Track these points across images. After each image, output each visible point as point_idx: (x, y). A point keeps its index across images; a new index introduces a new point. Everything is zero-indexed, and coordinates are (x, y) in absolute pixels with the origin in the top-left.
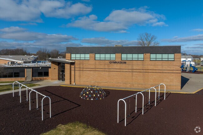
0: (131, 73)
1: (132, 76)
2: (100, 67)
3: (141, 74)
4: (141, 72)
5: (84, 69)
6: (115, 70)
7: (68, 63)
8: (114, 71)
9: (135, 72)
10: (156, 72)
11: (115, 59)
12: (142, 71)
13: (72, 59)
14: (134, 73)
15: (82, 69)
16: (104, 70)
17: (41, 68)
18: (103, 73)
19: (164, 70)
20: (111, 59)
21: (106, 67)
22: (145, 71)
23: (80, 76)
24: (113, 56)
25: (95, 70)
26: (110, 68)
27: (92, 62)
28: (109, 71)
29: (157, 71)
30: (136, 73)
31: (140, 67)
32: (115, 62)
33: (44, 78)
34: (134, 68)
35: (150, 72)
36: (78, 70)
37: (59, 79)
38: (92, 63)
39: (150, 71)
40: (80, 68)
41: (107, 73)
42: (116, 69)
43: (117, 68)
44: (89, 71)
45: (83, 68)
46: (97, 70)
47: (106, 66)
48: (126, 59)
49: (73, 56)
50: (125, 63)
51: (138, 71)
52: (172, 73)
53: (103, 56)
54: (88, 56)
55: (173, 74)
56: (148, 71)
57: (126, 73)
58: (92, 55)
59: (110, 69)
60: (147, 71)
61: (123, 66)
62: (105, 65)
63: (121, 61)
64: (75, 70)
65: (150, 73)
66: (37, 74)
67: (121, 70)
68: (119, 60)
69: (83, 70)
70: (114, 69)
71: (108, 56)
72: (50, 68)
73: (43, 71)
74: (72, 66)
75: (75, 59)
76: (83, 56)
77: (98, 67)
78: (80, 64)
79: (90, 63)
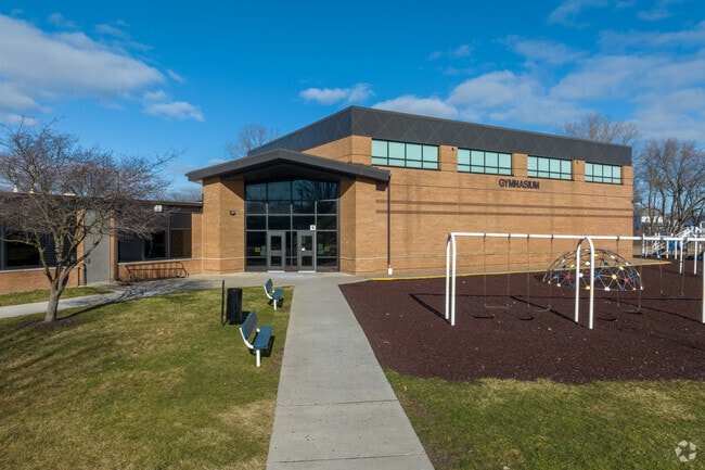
0: (548, 219)
4: (568, 215)
5: (424, 208)
6: (512, 210)
8: (512, 214)
9: (558, 215)
11: (509, 172)
12: (571, 212)
14: (556, 219)
15: (414, 207)
16: (483, 209)
17: (159, 208)
20: (501, 171)
21: (491, 199)
22: (576, 212)
23: (408, 238)
25: (457, 209)
26: (502, 202)
27: (449, 179)
28: (498, 214)
29: (598, 212)
30: (560, 219)
31: (567, 200)
32: (513, 184)
34: (557, 204)
36: (402, 212)
38: (449, 183)
39: (586, 212)
40: (409, 202)
41: (492, 222)
42: (515, 206)
43: (518, 203)
44: (439, 213)
45: (419, 203)
46: (464, 209)
47: (490, 194)
48: (535, 174)
50: (536, 186)
51: (563, 211)
52: (621, 216)
53: (477, 157)
54: (431, 153)
56: (582, 212)
57: (539, 218)
58: (450, 151)
59: (500, 205)
61: (531, 196)
62: (487, 190)
63: (528, 180)
65: (586, 219)
67: (528, 211)
68: (522, 176)
69: (417, 212)
70: (510, 206)
71: (492, 159)
73: (168, 227)
74: (382, 195)
75: (385, 162)
76: (414, 151)
77: (467, 199)
78: (408, 186)
79: (443, 183)
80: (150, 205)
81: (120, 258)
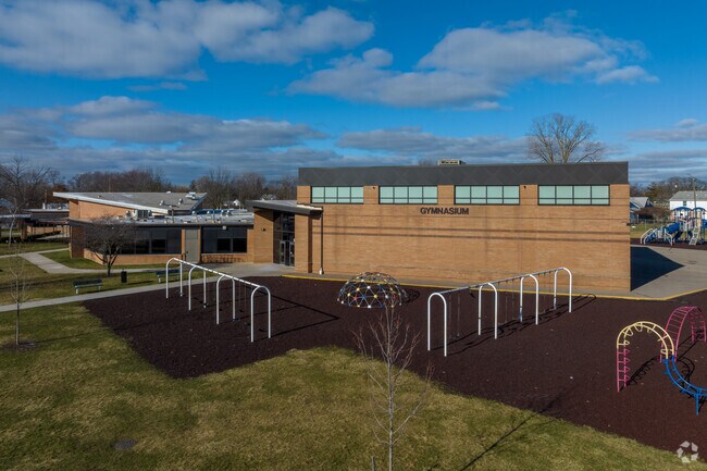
0: (482, 242)
1: (487, 251)
2: (393, 225)
3: (512, 243)
4: (512, 238)
5: (349, 231)
6: (437, 233)
7: (302, 213)
8: (435, 236)
9: (493, 238)
10: (556, 240)
11: (435, 201)
12: (516, 235)
13: (314, 201)
14: (492, 241)
15: (341, 230)
16: (404, 232)
17: (224, 228)
18: (401, 241)
19: (579, 232)
20: (426, 201)
21: (412, 223)
22: (522, 235)
23: (336, 251)
24: (431, 192)
25: (378, 232)
26: (424, 226)
27: (372, 210)
28: (419, 236)
29: (559, 236)
30: (497, 241)
31: (510, 224)
32: (437, 211)
33: (235, 255)
34: (493, 228)
35: (540, 239)
36: (333, 233)
37: (276, 260)
38: (371, 213)
39: (538, 235)
40: (337, 227)
41: (414, 242)
42: (439, 229)
43: (442, 227)
44: (362, 234)
45: (345, 227)
46: (384, 232)
47: (411, 220)
48: (468, 201)
49: (318, 192)
50: (465, 212)
51: (503, 235)
52: (604, 241)
53: (401, 192)
54: (358, 192)
55: (605, 245)
56: (532, 235)
57: (469, 240)
58: (372, 190)
59: (422, 229)
60: (528, 235)
61: (460, 221)
62: (407, 217)
63: (454, 207)
64: (322, 233)
65: (538, 242)
66: (215, 245)
67: (456, 233)
68: (449, 204)
69: (344, 234)
70: (435, 229)
71: (415, 192)
72: (251, 227)
73: (231, 237)
74: (316, 222)
75: (322, 201)
76: (344, 192)
77: (387, 224)
78: (336, 215)
79: (365, 213)
80: (221, 226)
81: (202, 252)
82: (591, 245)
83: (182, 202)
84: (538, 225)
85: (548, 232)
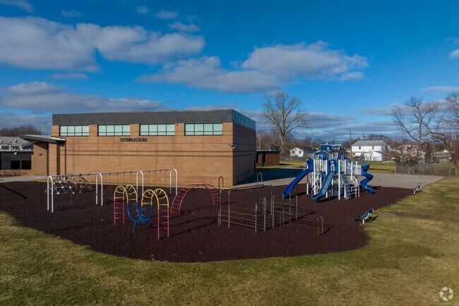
0: (154, 158)
1: (157, 164)
2: (106, 149)
3: (170, 158)
4: (170, 156)
5: (80, 153)
6: (130, 153)
7: (53, 142)
8: (129, 155)
9: (160, 156)
10: (194, 156)
11: (129, 134)
12: (172, 154)
13: (62, 135)
14: (159, 158)
15: (76, 153)
16: (112, 153)
17: (15, 154)
18: (110, 159)
19: (206, 152)
20: (124, 134)
21: (116, 148)
22: (176, 154)
23: (74, 166)
24: (127, 128)
25: (97, 153)
26: (122, 149)
27: (94, 140)
28: (120, 155)
30: (163, 158)
31: (169, 147)
32: (130, 140)
33: (22, 171)
34: (161, 149)
35: (185, 156)
36: (72, 155)
38: (93, 142)
39: (185, 154)
40: (74, 151)
41: (116, 159)
42: (131, 151)
43: (132, 149)
44: (88, 155)
45: (78, 151)
46: (100, 153)
47: (115, 146)
48: (147, 134)
49: (64, 129)
50: (145, 140)
51: (165, 154)
52: (219, 156)
53: (110, 128)
54: (86, 129)
55: (220, 158)
56: (181, 154)
57: (147, 157)
58: (94, 127)
59: (121, 151)
60: (178, 154)
61: (142, 146)
62: (113, 144)
63: (139, 137)
64: (66, 155)
65: (184, 158)
66: (9, 164)
67: (140, 153)
68: (136, 135)
69: (78, 155)
70: (129, 151)
71: (118, 128)
72: (33, 153)
73: (20, 159)
74: (62, 148)
75: (66, 135)
76: (78, 129)
77: (102, 148)
78: (74, 144)
79: (90, 142)
80: (13, 153)
82: (212, 159)
83: (16, 142)
84: (185, 147)
85: (190, 152)
